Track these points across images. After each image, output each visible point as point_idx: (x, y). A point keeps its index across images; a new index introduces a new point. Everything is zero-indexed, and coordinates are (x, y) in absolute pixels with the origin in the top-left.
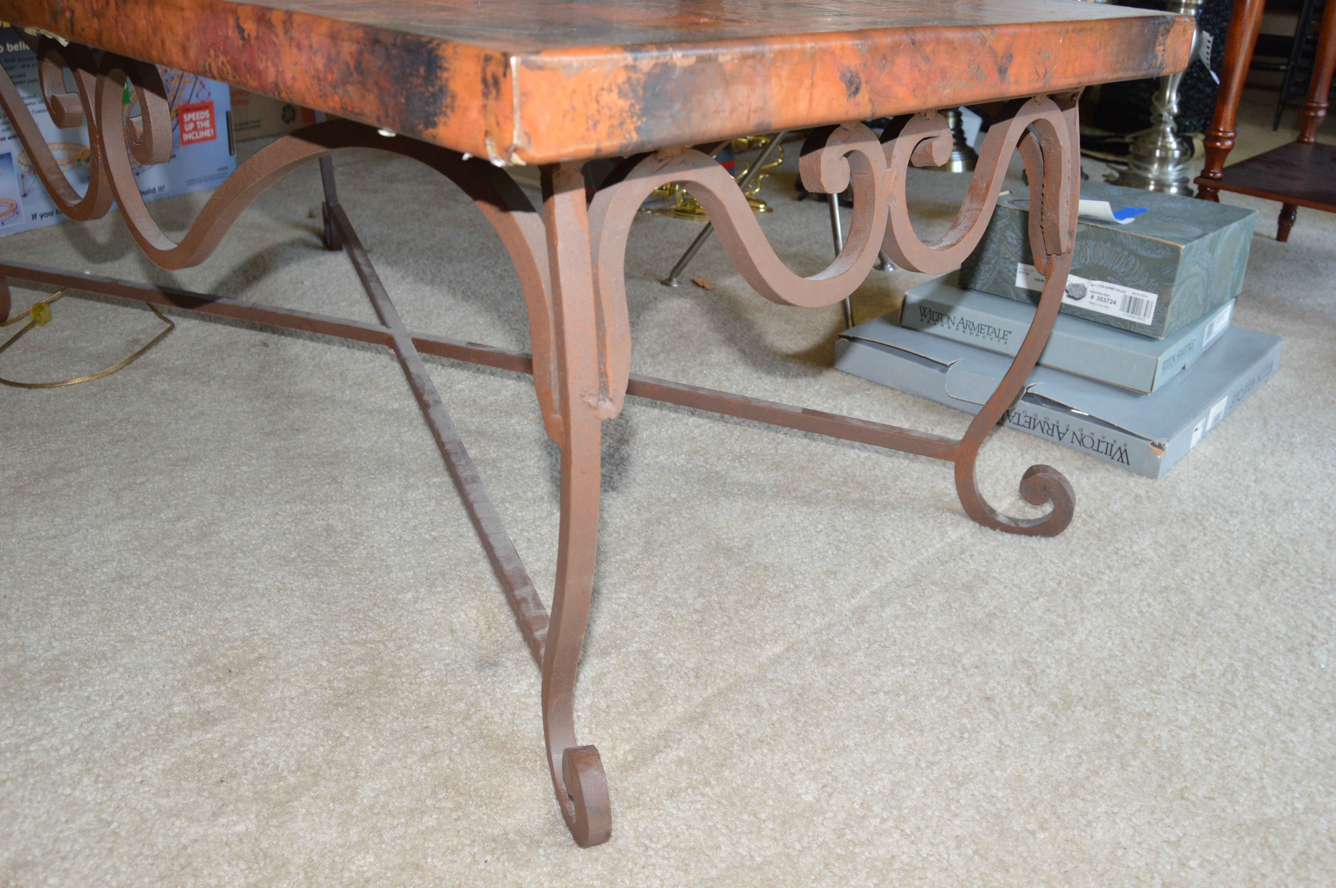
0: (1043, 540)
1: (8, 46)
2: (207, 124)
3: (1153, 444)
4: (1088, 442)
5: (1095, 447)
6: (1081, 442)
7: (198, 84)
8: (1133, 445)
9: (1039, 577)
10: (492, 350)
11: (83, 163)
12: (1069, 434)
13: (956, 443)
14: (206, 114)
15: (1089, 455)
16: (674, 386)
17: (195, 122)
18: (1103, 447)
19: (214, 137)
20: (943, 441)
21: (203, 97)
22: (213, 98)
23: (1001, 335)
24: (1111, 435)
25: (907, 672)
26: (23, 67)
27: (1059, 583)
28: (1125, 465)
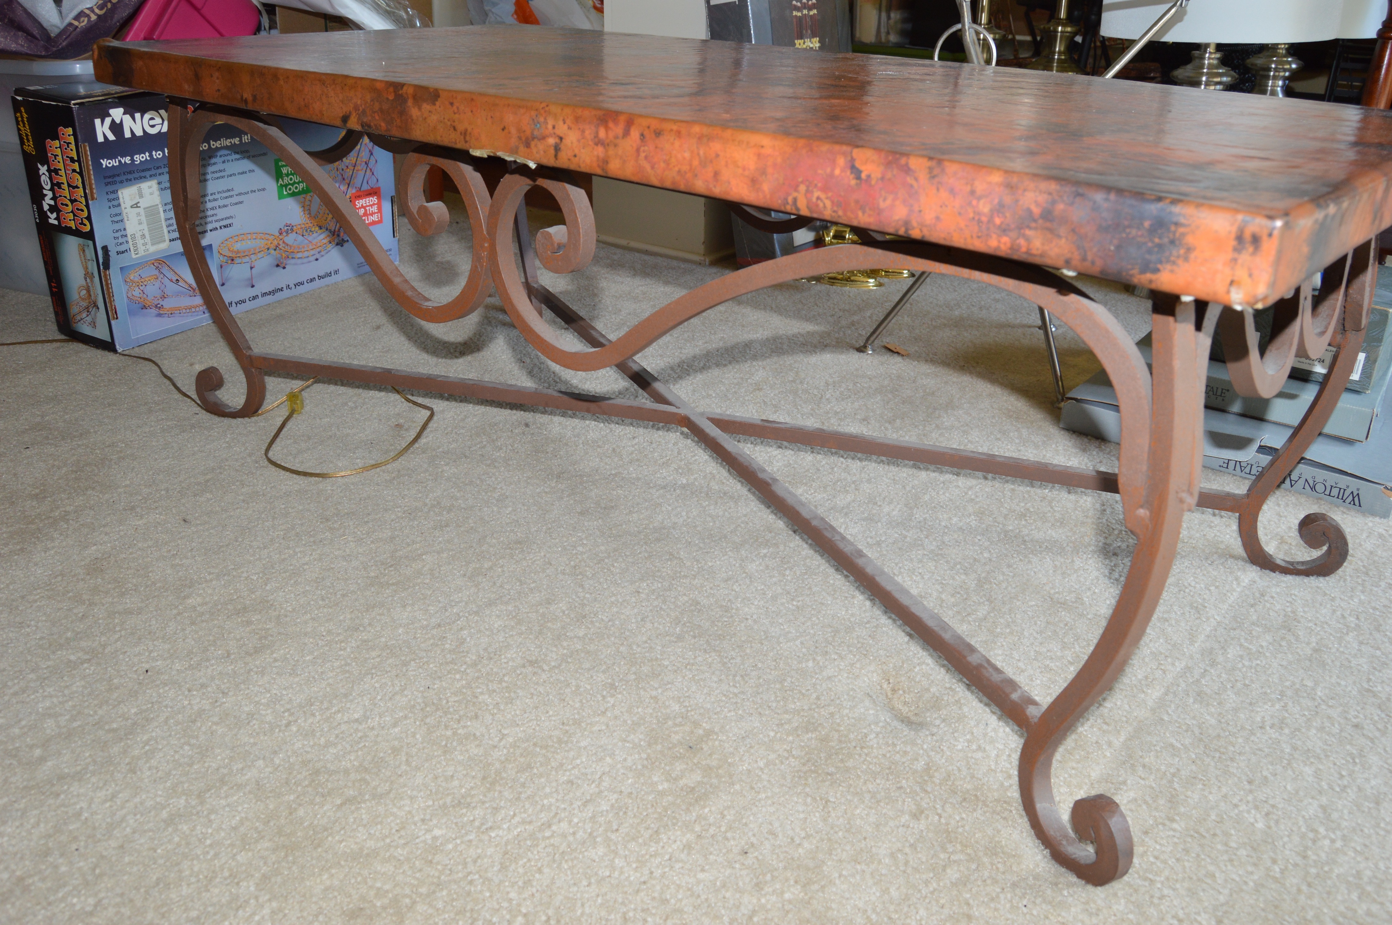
0: (1321, 579)
1: (212, 143)
2: (375, 209)
3: (1386, 488)
4: (1320, 488)
5: (1327, 492)
6: (1313, 488)
7: (368, 171)
8: (1365, 490)
9: (1339, 613)
10: (788, 426)
11: (272, 252)
12: (1302, 482)
13: (1242, 497)
14: (374, 199)
15: (1321, 499)
16: (972, 455)
17: (364, 208)
18: (1335, 492)
19: (380, 222)
20: (1229, 496)
21: (372, 183)
22: (380, 184)
23: (1219, 393)
24: (1344, 481)
25: (1277, 707)
26: (224, 162)
27: (1358, 618)
28: (1357, 507)
